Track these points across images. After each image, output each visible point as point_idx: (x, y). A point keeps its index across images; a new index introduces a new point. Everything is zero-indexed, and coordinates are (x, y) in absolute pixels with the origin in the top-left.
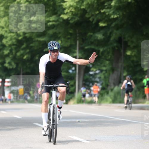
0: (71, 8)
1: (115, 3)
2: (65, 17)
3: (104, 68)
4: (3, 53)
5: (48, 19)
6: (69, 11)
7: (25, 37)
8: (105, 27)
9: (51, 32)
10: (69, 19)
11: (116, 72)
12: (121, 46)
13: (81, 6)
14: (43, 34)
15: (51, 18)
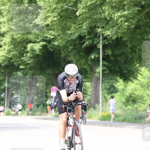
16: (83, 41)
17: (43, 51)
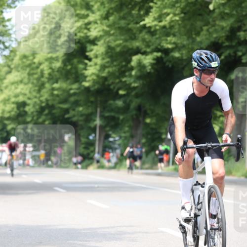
0: (93, 76)
1: (136, 73)
2: (86, 84)
3: (123, 135)
5: (69, 87)
6: (90, 79)
7: (47, 104)
9: (72, 99)
12: (140, 114)
13: (102, 74)
14: (65, 101)
15: (73, 85)
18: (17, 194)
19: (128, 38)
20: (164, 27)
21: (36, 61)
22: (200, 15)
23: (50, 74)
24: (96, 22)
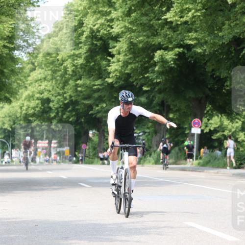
0: (116, 72)
1: (159, 68)
2: (110, 80)
3: (147, 130)
4: (50, 115)
5: (93, 83)
6: (114, 75)
7: (71, 101)
8: (148, 90)
9: (96, 95)
10: (114, 83)
11: (158, 135)
12: (164, 110)
13: (125, 70)
14: (88, 97)
15: (96, 82)
16: (241, 47)
17: (178, 62)
18: (43, 190)
19: (150, 34)
20: (186, 23)
21: (59, 57)
22: (221, 10)
23: (73, 71)
24: (118, 19)
